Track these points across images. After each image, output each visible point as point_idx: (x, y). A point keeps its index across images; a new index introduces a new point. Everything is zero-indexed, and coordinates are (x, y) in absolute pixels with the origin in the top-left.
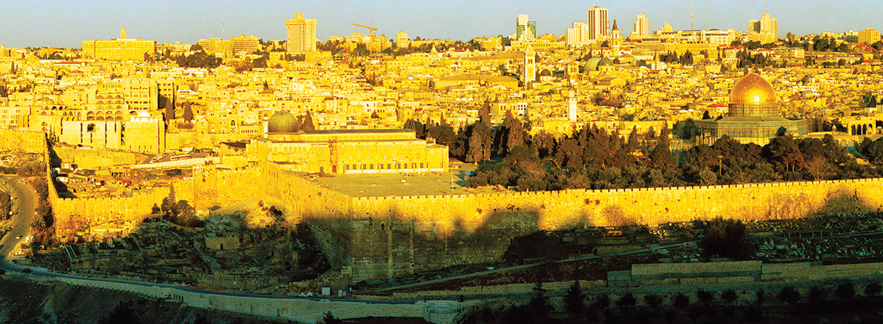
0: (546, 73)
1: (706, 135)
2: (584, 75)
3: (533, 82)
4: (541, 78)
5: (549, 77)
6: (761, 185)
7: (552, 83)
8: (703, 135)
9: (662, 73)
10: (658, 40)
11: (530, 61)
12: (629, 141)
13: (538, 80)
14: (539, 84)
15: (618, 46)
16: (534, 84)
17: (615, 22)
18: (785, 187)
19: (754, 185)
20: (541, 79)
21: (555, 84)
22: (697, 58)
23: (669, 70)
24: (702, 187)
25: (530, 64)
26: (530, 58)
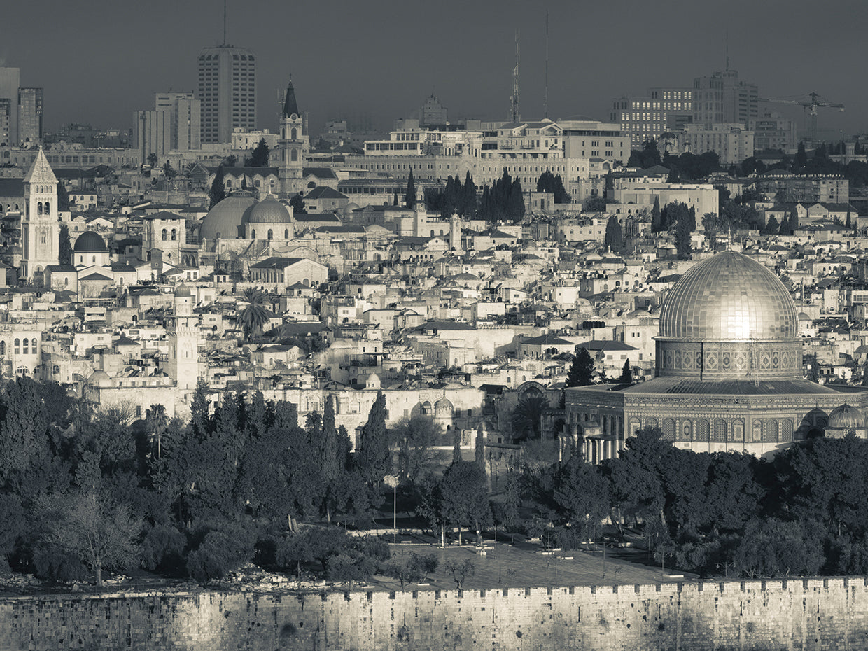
0: (90, 242)
1: (588, 433)
2: (202, 252)
3: (51, 269)
4: (77, 257)
5: (99, 256)
6: (773, 586)
7: (108, 272)
8: (581, 433)
9: (437, 247)
10: (414, 146)
11: (44, 208)
12: (362, 449)
13: (66, 263)
14: (71, 276)
15: (299, 164)
16: (56, 276)
17: (290, 90)
18: (841, 592)
19: (754, 586)
20: (77, 262)
21: (117, 277)
22: (536, 201)
23: (457, 237)
24: (598, 590)
25: (44, 217)
26: (44, 197)
